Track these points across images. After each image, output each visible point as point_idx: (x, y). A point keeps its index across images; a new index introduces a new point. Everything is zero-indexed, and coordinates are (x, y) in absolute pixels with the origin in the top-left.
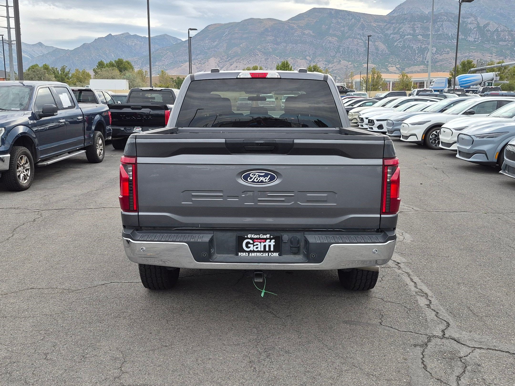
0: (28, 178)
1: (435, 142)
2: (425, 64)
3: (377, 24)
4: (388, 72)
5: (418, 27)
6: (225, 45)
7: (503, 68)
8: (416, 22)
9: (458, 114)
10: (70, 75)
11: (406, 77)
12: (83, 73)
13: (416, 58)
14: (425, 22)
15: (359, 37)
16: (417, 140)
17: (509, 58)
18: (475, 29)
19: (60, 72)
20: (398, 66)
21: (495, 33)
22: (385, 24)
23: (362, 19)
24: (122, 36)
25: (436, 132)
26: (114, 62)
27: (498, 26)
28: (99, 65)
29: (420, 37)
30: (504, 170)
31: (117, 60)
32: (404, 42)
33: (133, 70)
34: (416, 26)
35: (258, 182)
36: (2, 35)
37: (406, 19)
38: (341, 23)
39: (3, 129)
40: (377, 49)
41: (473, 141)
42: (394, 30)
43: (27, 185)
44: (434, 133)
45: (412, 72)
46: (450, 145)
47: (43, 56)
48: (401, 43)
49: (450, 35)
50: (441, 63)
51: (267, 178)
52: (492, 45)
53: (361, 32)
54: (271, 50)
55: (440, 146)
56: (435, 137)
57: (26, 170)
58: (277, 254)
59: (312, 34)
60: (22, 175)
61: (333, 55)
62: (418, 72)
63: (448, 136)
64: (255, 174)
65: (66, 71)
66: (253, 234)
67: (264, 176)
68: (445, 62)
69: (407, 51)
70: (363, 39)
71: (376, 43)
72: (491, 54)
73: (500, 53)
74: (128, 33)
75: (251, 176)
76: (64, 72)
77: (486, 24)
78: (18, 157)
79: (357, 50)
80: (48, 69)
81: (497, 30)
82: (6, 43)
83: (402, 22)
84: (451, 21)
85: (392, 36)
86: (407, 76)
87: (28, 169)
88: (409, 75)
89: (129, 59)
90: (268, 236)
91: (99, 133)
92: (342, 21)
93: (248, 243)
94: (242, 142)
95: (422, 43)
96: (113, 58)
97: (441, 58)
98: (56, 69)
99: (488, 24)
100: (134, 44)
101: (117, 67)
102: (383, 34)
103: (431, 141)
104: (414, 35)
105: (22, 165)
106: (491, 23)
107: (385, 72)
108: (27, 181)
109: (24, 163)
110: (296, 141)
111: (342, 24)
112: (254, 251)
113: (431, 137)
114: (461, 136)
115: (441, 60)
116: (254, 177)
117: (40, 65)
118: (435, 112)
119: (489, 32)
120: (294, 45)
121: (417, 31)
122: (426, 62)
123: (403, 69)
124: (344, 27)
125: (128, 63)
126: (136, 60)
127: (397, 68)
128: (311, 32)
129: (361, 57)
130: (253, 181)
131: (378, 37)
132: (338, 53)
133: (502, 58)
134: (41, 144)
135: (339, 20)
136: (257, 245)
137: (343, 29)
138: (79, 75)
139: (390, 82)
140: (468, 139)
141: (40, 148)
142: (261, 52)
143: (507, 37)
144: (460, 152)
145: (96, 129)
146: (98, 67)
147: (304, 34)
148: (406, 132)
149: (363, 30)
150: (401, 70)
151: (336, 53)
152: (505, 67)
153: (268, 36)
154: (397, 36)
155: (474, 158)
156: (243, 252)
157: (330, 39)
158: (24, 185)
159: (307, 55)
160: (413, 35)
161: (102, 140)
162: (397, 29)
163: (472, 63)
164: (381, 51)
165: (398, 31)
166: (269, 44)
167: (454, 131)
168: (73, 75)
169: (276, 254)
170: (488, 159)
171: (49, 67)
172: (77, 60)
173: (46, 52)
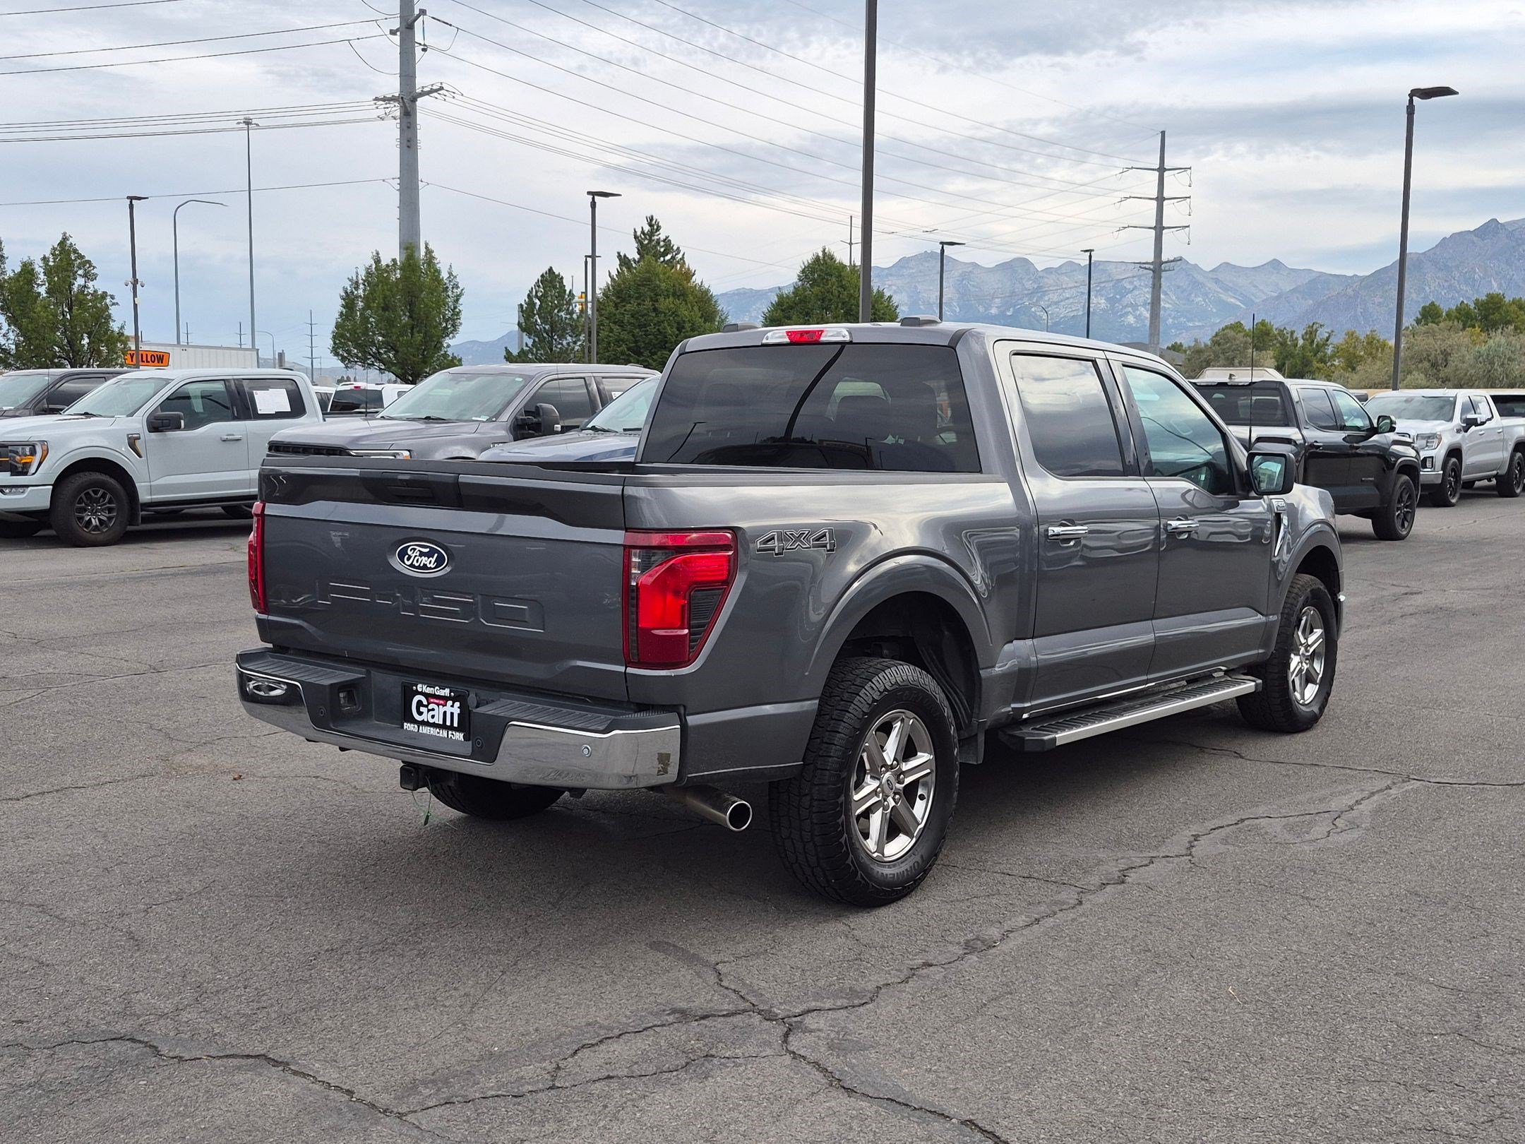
10: (1329, 351)
12: (1368, 343)
19: (1301, 342)
26: (1472, 306)
28: (1425, 316)
31: (1484, 298)
35: (419, 567)
36: (1090, 251)
51: (433, 560)
58: (462, 735)
64: (415, 549)
65: (1317, 339)
66: (425, 684)
67: (429, 555)
75: (409, 553)
76: (1313, 341)
80: (1265, 334)
82: (1146, 269)
90: (446, 692)
93: (420, 704)
94: (379, 476)
98: (1292, 333)
101: (1481, 320)
110: (463, 478)
112: (426, 724)
116: (413, 555)
117: (1249, 325)
125: (1519, 307)
130: (412, 565)
136: (433, 710)
138: (1355, 347)
146: (1418, 322)
156: (411, 723)
168: (1338, 350)
169: (459, 736)
171: (1271, 329)
172: (1380, 304)
173: (1287, 287)
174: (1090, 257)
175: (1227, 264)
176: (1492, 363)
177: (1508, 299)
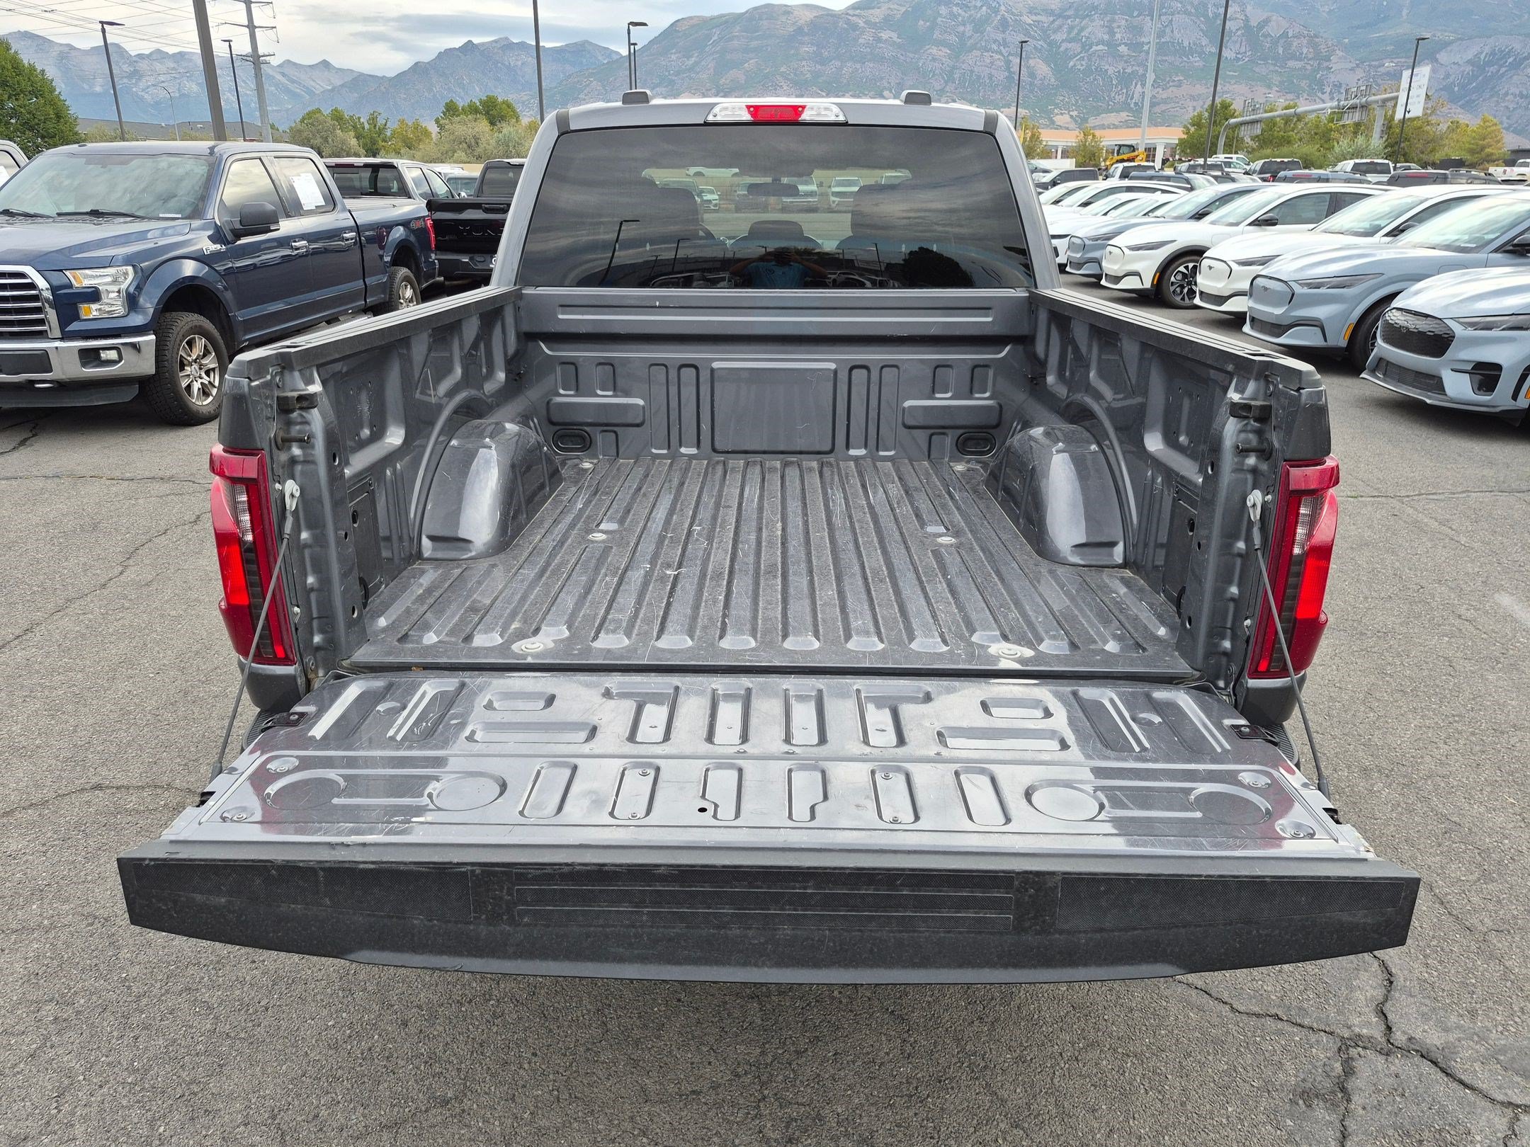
0: (214, 391)
1: (1182, 292)
2: (1130, 110)
3: (1034, 18)
4: (1052, 125)
5: (1119, 27)
6: (712, 65)
7: (1295, 119)
8: (1116, 14)
9: (1237, 224)
10: (388, 134)
11: (1091, 137)
12: (414, 129)
13: (1113, 95)
14: (1135, 14)
15: (995, 47)
16: (1139, 286)
17: (1305, 96)
18: (1239, 32)
19: (367, 126)
20: (1074, 113)
21: (1282, 41)
22: (1051, 19)
23: (1003, 8)
24: (494, 45)
25: (1187, 268)
26: (478, 104)
27: (1288, 25)
28: (448, 110)
29: (1123, 49)
30: (1373, 372)
31: (486, 99)
32: (1089, 60)
33: (517, 121)
34: (1115, 25)
36: (229, 41)
37: (1095, 8)
38: (959, 15)
39: (130, 269)
40: (1032, 75)
41: (1293, 295)
42: (1069, 33)
43: (211, 409)
44: (1182, 269)
45: (1103, 127)
46: (1221, 300)
47: (332, 90)
48: (1084, 63)
49: (1186, 44)
50: (1163, 107)
52: (1272, 68)
53: (1000, 37)
54: (808, 76)
55: (1197, 301)
56: (1183, 279)
57: (208, 373)
59: (895, 39)
60: (196, 386)
61: (939, 88)
62: (1116, 127)
63: (1218, 279)
65: (378, 124)
68: (1173, 105)
69: (1095, 79)
70: (1004, 51)
71: (1031, 61)
72: (1269, 87)
73: (1288, 87)
74: (507, 39)
76: (375, 126)
77: (1263, 21)
78: (178, 340)
79: (991, 77)
80: (342, 119)
81: (1285, 35)
83: (1087, 15)
84: (1189, 14)
85: (1064, 46)
86: (1094, 136)
87: (213, 370)
88: (1098, 133)
89: (511, 98)
91: (403, 271)
92: (960, 11)
95: (1126, 62)
96: (476, 94)
97: (1164, 96)
98: (359, 118)
99: (1266, 21)
100: (520, 63)
101: (485, 114)
102: (1045, 41)
103: (1172, 289)
104: (1112, 45)
105: (195, 361)
106: (1274, 18)
107: (1047, 127)
108: (211, 398)
109: (199, 355)
111: (960, 19)
113: (1173, 279)
114: (1259, 281)
115: (1165, 101)
117: (327, 111)
118: (1179, 218)
119: (1269, 39)
120: (858, 66)
121: (1118, 36)
122: (1132, 106)
123: (1085, 120)
124: (964, 25)
125: (509, 106)
126: (525, 98)
127: (1072, 116)
128: (894, 36)
129: (998, 93)
131: (1035, 48)
132: (950, 84)
133: (1290, 96)
134: (243, 305)
135: (955, 9)
137: (961, 29)
138: (406, 131)
139: (1056, 147)
140: (1279, 289)
141: (240, 315)
142: (788, 79)
143: (1305, 50)
144: (1253, 320)
145: (396, 262)
146: (444, 113)
147: (879, 40)
148: (1116, 267)
149: (1004, 32)
150: (1081, 122)
151: (946, 82)
152: (1299, 117)
153: (803, 44)
154: (1076, 47)
155: (1289, 337)
157: (934, 51)
158: (205, 410)
159: (885, 88)
160: (1108, 44)
161: (412, 287)
162: (1076, 31)
163: (1232, 107)
164: (1041, 80)
165: (1078, 34)
166: (804, 63)
167: (1235, 267)
170: (1326, 340)
171: (344, 115)
172: (405, 99)
173: (338, 83)
174: (230, 46)
175: (289, 61)
176: (508, 146)
177: (500, 100)
